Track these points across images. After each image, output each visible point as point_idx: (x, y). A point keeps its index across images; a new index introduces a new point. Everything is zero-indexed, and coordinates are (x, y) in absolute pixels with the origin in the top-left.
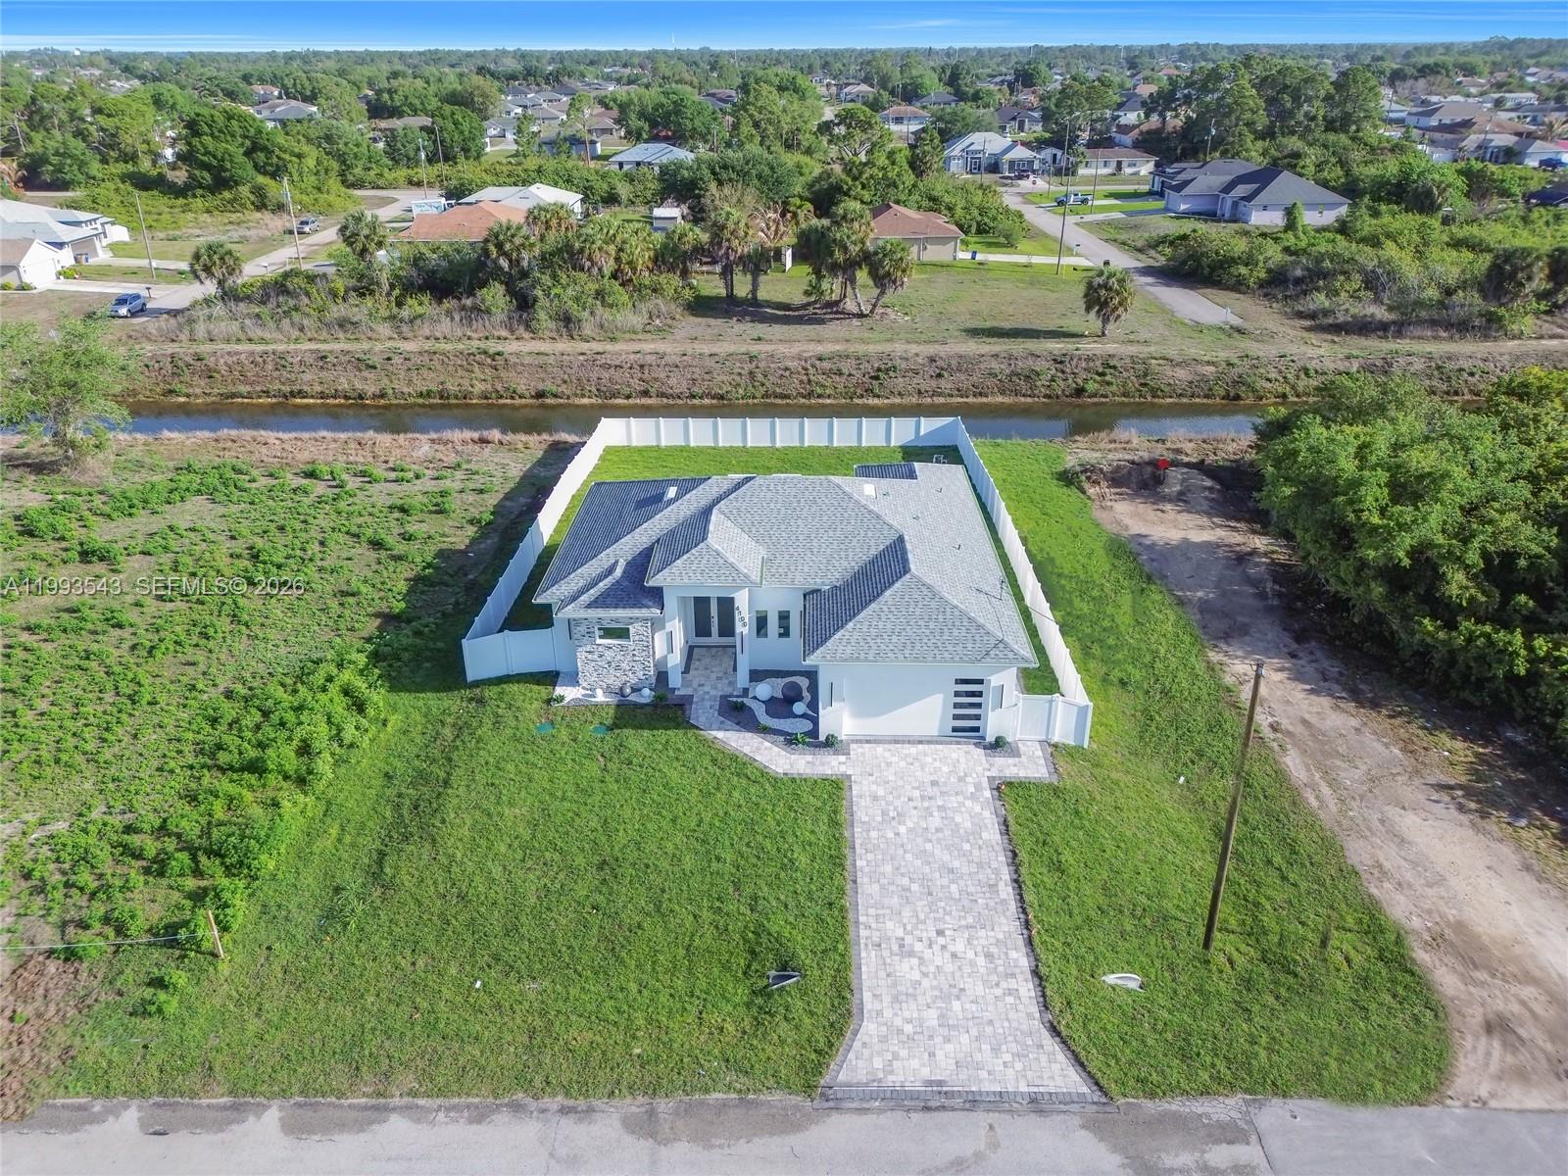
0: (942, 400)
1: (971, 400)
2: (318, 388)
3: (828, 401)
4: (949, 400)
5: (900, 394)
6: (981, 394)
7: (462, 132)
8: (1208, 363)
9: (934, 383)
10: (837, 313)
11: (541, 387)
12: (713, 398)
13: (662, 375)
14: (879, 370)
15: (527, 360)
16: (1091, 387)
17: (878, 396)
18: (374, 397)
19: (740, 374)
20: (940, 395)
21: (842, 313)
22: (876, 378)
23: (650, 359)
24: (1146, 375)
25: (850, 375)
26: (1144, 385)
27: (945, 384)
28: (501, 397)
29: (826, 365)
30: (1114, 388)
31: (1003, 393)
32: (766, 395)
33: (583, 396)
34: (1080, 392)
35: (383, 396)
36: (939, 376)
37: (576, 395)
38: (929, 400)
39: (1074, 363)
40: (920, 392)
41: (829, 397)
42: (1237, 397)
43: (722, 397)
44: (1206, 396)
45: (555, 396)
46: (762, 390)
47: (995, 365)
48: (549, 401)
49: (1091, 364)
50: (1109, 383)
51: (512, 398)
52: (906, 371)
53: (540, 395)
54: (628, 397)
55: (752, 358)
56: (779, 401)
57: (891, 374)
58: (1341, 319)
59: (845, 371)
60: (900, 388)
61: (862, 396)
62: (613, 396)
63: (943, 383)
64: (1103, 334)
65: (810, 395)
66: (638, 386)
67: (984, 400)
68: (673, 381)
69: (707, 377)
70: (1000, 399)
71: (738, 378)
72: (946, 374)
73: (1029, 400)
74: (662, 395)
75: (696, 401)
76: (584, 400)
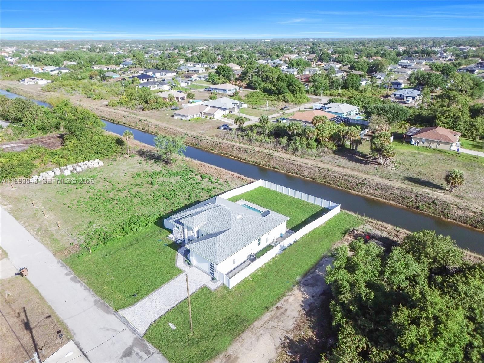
0: (373, 197)
2: (235, 155)
3: (341, 188)
4: (375, 198)
6: (386, 199)
7: (353, 81)
8: (473, 212)
9: (373, 191)
10: (375, 162)
11: (275, 166)
13: (303, 170)
14: (360, 183)
15: (277, 158)
16: (422, 207)
17: (355, 191)
18: (243, 160)
20: (373, 195)
21: (376, 162)
22: (357, 185)
23: (304, 165)
24: (445, 209)
26: (442, 212)
29: (347, 178)
30: (431, 210)
31: (393, 200)
32: (325, 182)
34: (418, 208)
35: (245, 160)
36: (376, 190)
38: (369, 196)
39: (422, 198)
40: (368, 193)
41: (341, 187)
42: (476, 227)
43: (314, 179)
44: (464, 223)
45: (277, 169)
46: (325, 180)
47: (396, 191)
49: (428, 200)
50: (430, 208)
51: (268, 167)
52: (368, 186)
53: (274, 168)
54: (292, 173)
55: (328, 170)
56: (328, 184)
57: (363, 185)
59: (350, 181)
60: (363, 190)
61: (350, 189)
62: (289, 172)
63: (376, 192)
64: (451, 191)
65: (336, 185)
66: (296, 170)
68: (304, 172)
69: (313, 173)
70: (391, 202)
71: (321, 175)
72: (378, 190)
73: (400, 205)
74: (300, 175)
75: (307, 179)
76: (283, 172)
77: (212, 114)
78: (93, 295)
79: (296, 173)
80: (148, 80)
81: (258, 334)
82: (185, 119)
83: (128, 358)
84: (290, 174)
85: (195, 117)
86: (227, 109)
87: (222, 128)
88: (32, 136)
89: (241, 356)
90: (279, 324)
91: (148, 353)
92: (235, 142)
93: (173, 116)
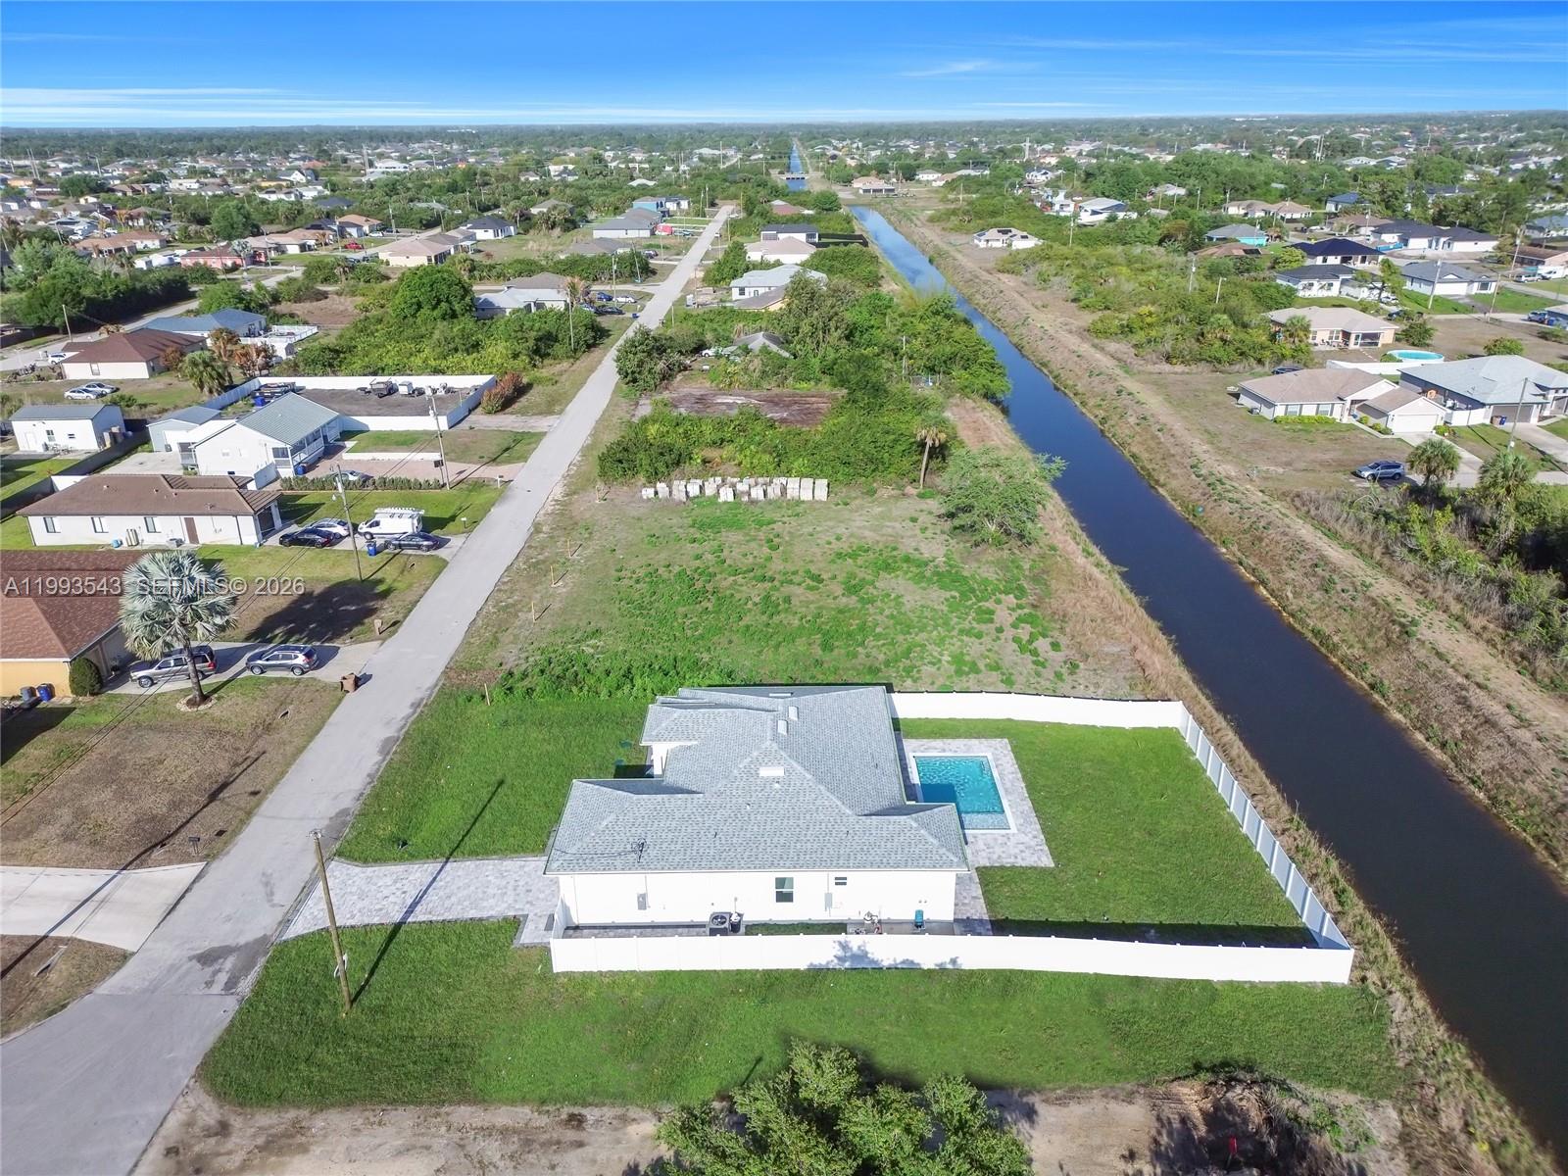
43: (1497, 803)
46: (1544, 829)
53: (1375, 687)
62: (1421, 729)
66: (1455, 732)
68: (1481, 754)
69: (1519, 774)
74: (1454, 758)
75: (1472, 787)
76: (1398, 716)
77: (1383, 414)
78: (361, 794)
79: (1443, 745)
80: (1345, 260)
81: (425, 1141)
82: (1266, 412)
83: (199, 966)
84: (1420, 737)
85: (1309, 411)
86: (1483, 405)
87: (1366, 474)
88: (804, 385)
89: (318, 1152)
90: (501, 1164)
91: (230, 986)
92: (1332, 535)
93: (1237, 396)
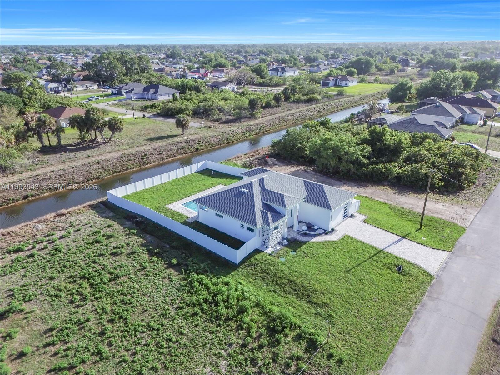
1: (172, 158)
3: (134, 169)
5: (153, 162)
9: (160, 156)
10: (97, 143)
11: (24, 194)
12: (96, 179)
13: (71, 177)
14: (142, 156)
16: (199, 147)
17: (148, 164)
19: (99, 169)
20: (164, 159)
22: (143, 159)
23: (61, 173)
25: (134, 160)
27: (163, 156)
28: (8, 203)
29: (125, 159)
30: (204, 147)
31: (179, 154)
32: (113, 173)
33: (44, 193)
34: (197, 149)
36: (160, 154)
37: (41, 193)
38: (162, 161)
39: (190, 142)
40: (158, 160)
41: (133, 168)
43: (99, 178)
44: (223, 144)
45: (32, 196)
46: (110, 172)
47: (172, 147)
48: (30, 199)
50: (202, 146)
51: (13, 202)
52: (150, 155)
53: (26, 197)
55: (99, 163)
56: (118, 174)
57: (146, 156)
58: (224, 120)
59: (132, 159)
60: (152, 160)
61: (143, 165)
64: (183, 134)
65: (127, 169)
67: (176, 158)
70: (180, 156)
71: (99, 170)
73: (187, 155)
